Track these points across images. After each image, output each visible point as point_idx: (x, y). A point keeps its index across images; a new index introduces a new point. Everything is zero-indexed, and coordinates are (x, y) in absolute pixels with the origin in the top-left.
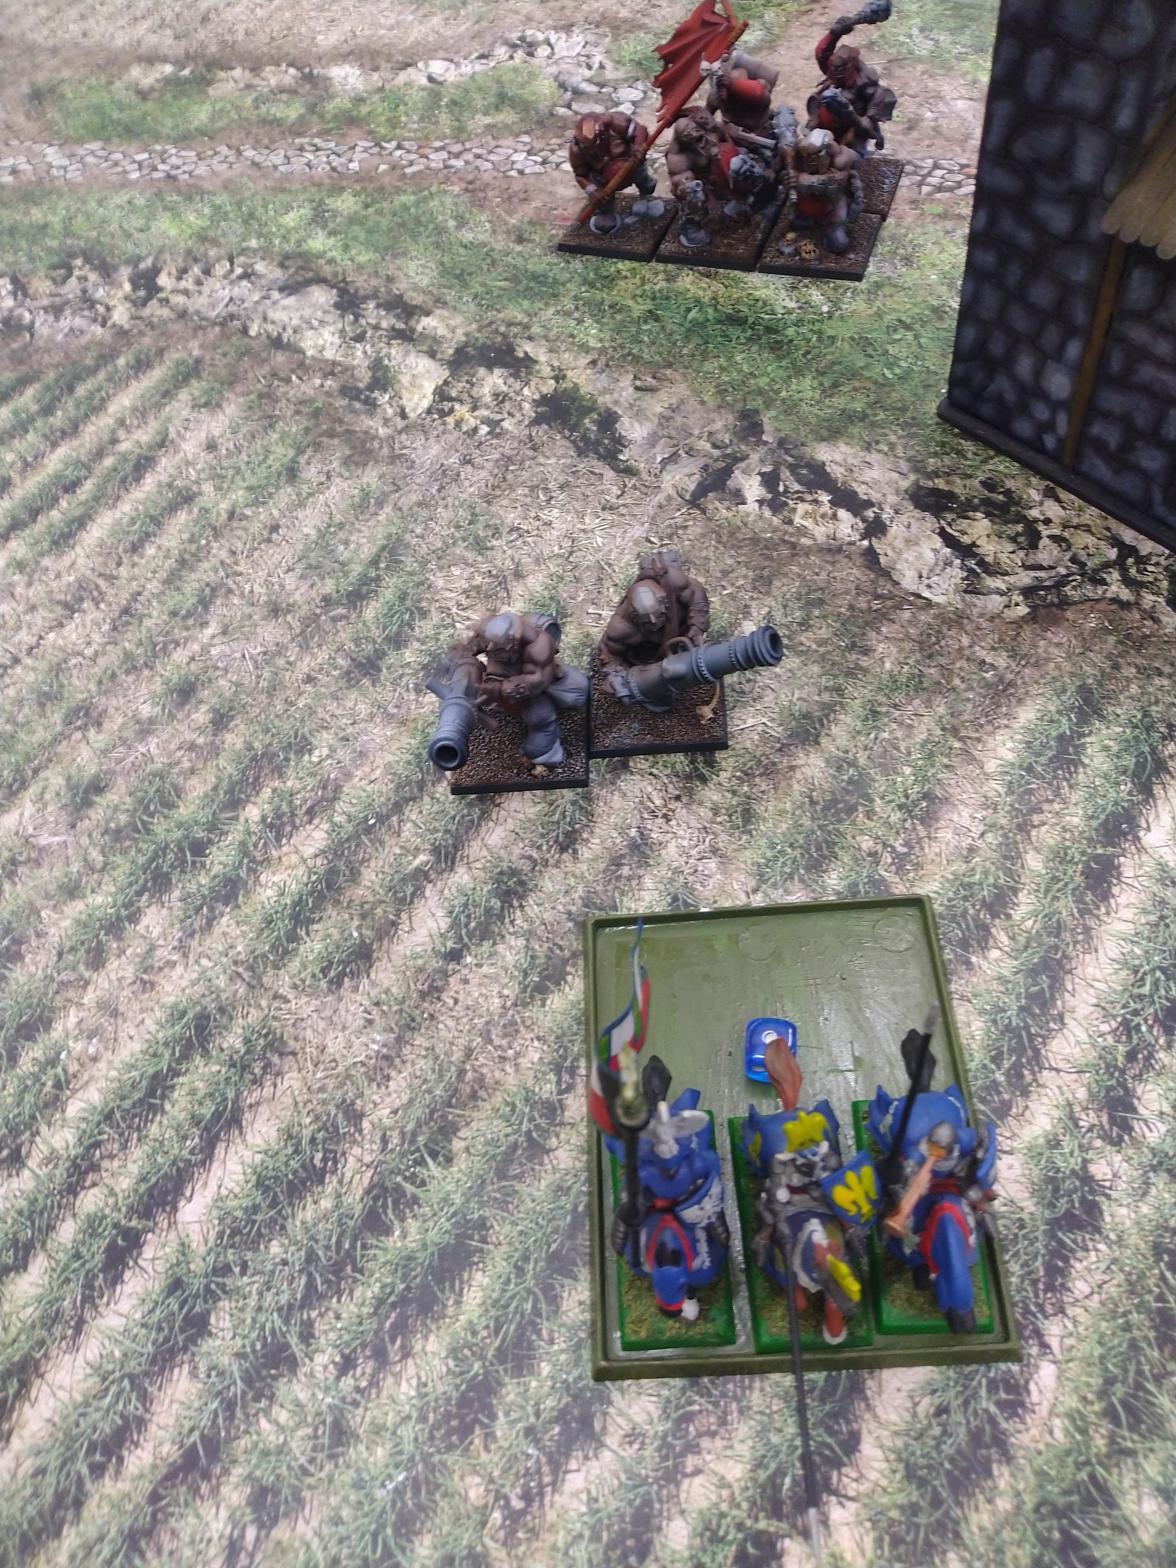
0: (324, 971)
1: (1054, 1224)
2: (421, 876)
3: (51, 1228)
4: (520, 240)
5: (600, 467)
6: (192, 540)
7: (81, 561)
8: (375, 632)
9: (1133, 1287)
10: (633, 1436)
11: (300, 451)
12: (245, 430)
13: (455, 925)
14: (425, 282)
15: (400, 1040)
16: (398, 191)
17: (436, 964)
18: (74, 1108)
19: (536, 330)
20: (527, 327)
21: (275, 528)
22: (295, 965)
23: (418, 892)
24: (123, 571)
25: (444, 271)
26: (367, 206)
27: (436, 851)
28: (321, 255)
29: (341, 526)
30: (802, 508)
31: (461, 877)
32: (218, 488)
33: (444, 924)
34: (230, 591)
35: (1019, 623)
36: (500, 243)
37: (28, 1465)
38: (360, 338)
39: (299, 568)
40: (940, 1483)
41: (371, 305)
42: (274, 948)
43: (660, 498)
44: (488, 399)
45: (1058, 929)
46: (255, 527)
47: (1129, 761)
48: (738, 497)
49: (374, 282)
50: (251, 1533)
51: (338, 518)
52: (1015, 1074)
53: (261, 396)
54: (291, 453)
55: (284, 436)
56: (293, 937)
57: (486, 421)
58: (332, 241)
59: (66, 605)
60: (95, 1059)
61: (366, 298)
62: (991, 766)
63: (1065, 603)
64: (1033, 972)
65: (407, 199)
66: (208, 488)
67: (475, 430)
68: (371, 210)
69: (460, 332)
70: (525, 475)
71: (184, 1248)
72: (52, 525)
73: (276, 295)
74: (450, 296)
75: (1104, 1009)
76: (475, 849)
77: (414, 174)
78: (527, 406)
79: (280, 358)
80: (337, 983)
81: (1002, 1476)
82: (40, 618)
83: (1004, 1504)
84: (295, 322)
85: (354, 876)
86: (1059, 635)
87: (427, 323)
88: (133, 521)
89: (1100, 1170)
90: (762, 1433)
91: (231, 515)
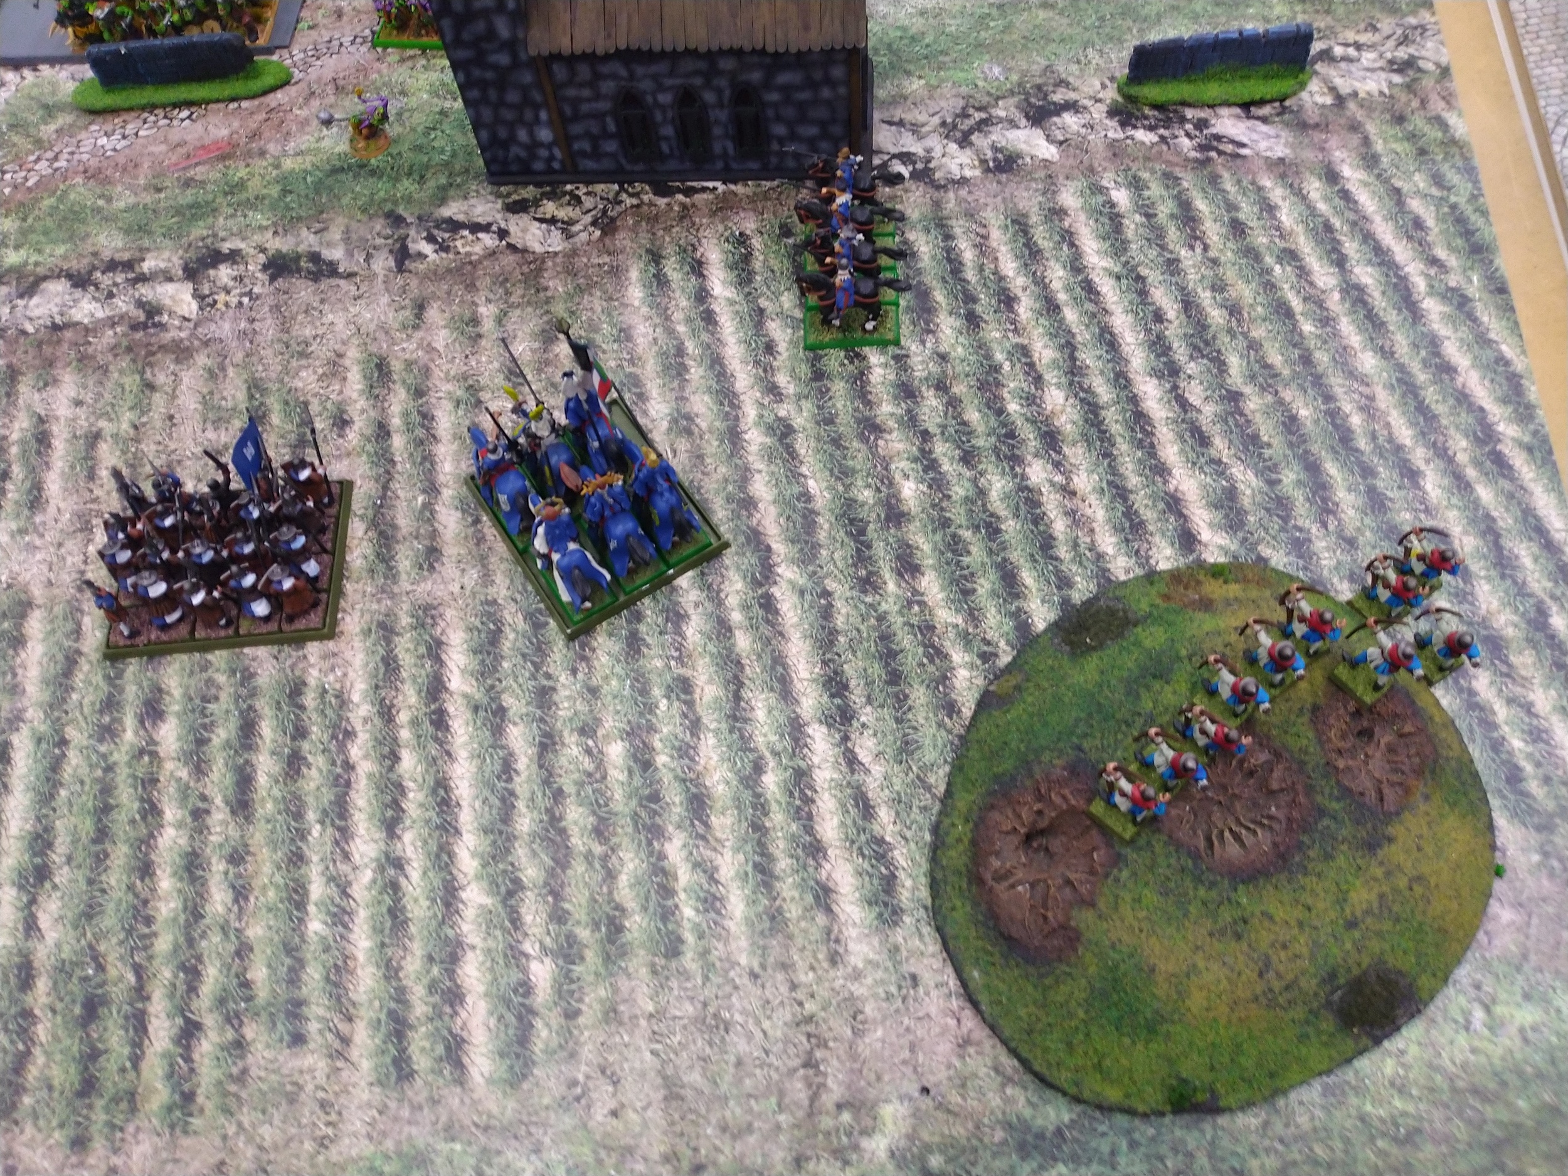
0: (421, 568)
1: (780, 440)
2: (428, 506)
3: (395, 739)
4: (159, 190)
5: (334, 281)
6: (124, 452)
7: (62, 505)
8: (289, 427)
9: (818, 439)
10: (697, 605)
11: (142, 373)
12: (91, 383)
13: (463, 511)
14: (120, 244)
15: (484, 566)
16: (37, 200)
17: (471, 530)
18: (356, 697)
19: (222, 234)
20: (215, 235)
21: (171, 417)
22: (404, 576)
23: (433, 512)
24: (97, 492)
25: (127, 232)
26: (24, 220)
27: (424, 491)
28: (26, 263)
29: (211, 393)
30: (459, 243)
31: (447, 493)
32: (110, 420)
33: (459, 514)
34: (179, 462)
35: (601, 239)
36: (148, 198)
37: (478, 804)
38: (111, 295)
39: (209, 425)
40: (804, 537)
41: (98, 274)
42: (386, 578)
43: (380, 278)
44: (231, 284)
45: (708, 346)
46: (158, 424)
47: (687, 268)
48: (421, 256)
49: (85, 261)
50: (590, 743)
51: (205, 391)
52: (732, 405)
53: (80, 360)
54: (137, 377)
55: (122, 372)
56: (391, 568)
57: (242, 295)
58: (23, 252)
59: (81, 530)
60: (345, 675)
61: (90, 273)
62: (637, 303)
63: (613, 220)
64: (712, 367)
65: (48, 202)
66: (102, 424)
67: (240, 304)
68: (30, 220)
69: (175, 259)
70: (295, 309)
71: (465, 696)
72: (17, 502)
73: (21, 302)
74: (146, 243)
75: (744, 362)
76: (441, 479)
77: (37, 184)
78: (259, 275)
79: (68, 334)
80: (432, 568)
81: (820, 520)
82: (70, 545)
83: (826, 526)
84: (55, 310)
85: (395, 527)
86: (621, 235)
87: (147, 266)
88: (73, 467)
89: (782, 413)
90: (738, 568)
91: (136, 427)
